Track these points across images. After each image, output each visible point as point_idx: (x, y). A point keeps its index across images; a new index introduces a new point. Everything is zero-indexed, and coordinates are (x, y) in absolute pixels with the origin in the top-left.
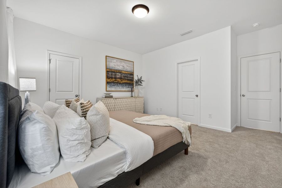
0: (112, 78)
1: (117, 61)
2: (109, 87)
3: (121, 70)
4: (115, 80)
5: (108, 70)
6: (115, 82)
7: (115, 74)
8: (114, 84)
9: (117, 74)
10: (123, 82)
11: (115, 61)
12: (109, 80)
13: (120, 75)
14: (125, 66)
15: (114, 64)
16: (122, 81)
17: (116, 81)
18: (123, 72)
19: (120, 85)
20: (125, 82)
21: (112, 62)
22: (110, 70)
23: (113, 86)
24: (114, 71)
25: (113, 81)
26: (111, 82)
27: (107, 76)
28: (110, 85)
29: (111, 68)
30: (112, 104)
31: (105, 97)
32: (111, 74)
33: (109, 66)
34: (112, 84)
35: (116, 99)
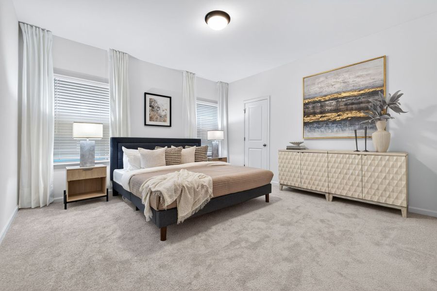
0: (314, 114)
1: (326, 78)
2: (309, 132)
3: (338, 93)
4: (321, 117)
5: (307, 102)
6: (322, 121)
7: (323, 104)
8: (319, 124)
9: (327, 102)
10: (345, 116)
11: (322, 79)
12: (307, 119)
13: (334, 103)
14: (351, 81)
15: (320, 85)
16: (339, 115)
17: (325, 119)
18: (344, 95)
19: (335, 125)
20: (350, 115)
21: (314, 84)
22: (310, 101)
23: (316, 130)
24: (319, 99)
25: (318, 119)
26: (312, 121)
27: (304, 112)
28: (310, 127)
29: (313, 96)
30: (295, 162)
31: (287, 149)
32: (313, 107)
33: (309, 94)
34: (315, 125)
35: (303, 152)
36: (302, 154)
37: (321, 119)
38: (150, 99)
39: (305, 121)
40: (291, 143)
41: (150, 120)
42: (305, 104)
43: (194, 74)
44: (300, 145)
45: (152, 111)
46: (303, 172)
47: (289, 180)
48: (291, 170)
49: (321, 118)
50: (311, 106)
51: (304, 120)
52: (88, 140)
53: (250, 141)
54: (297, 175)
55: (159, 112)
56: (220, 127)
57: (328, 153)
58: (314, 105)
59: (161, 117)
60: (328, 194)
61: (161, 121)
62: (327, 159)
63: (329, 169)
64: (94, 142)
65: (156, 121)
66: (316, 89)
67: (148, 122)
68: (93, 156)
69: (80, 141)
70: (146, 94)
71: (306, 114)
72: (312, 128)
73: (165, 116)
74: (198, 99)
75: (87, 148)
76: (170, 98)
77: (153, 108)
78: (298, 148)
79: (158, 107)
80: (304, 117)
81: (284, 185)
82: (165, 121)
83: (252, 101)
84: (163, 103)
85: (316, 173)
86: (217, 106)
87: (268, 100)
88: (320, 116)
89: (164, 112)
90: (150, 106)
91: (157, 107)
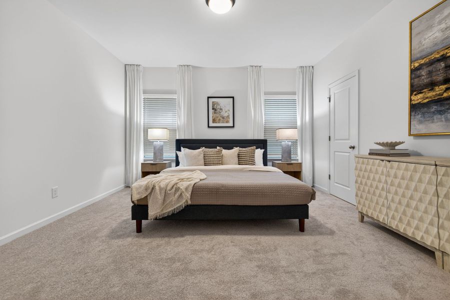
0: (432, 85)
2: (421, 122)
5: (417, 65)
6: (448, 99)
8: (441, 105)
12: (418, 98)
15: (443, 26)
21: (431, 26)
22: (423, 62)
23: (435, 117)
24: (442, 53)
25: (439, 95)
26: (427, 100)
27: (412, 86)
28: (423, 114)
29: (429, 50)
30: (377, 177)
31: (370, 154)
32: (430, 73)
33: (422, 48)
34: (434, 108)
35: (390, 161)
36: (388, 164)
37: (445, 95)
38: (213, 102)
39: (413, 102)
40: (377, 143)
41: (213, 122)
42: (413, 71)
43: (260, 67)
44: (397, 148)
45: (215, 113)
46: (390, 197)
47: (369, 207)
48: (372, 190)
49: (445, 91)
50: (424, 72)
51: (411, 100)
52: (158, 141)
53: (336, 141)
54: (381, 201)
55: (222, 113)
56: (299, 123)
57: (436, 165)
58: (430, 68)
59: (223, 118)
60: (441, 254)
61: (223, 122)
62: (434, 178)
63: (440, 200)
64: (163, 143)
65: (219, 123)
66: (437, 34)
67: (211, 124)
68: (162, 154)
69: (153, 142)
70: (208, 98)
71: (414, 89)
72: (427, 115)
73: (228, 116)
74: (266, 94)
75: (158, 147)
76: (233, 97)
77: (216, 110)
78: (392, 152)
79: (221, 109)
80: (411, 94)
81: (368, 216)
82: (227, 122)
83: (338, 82)
84: (226, 104)
85: (413, 204)
86: (296, 97)
87: (357, 77)
88: (443, 87)
89: (226, 113)
90: (213, 109)
91: (219, 110)
